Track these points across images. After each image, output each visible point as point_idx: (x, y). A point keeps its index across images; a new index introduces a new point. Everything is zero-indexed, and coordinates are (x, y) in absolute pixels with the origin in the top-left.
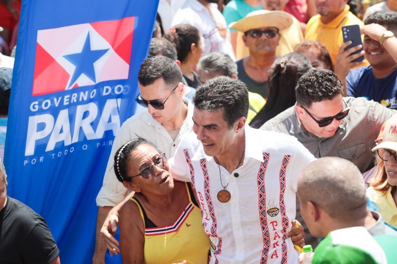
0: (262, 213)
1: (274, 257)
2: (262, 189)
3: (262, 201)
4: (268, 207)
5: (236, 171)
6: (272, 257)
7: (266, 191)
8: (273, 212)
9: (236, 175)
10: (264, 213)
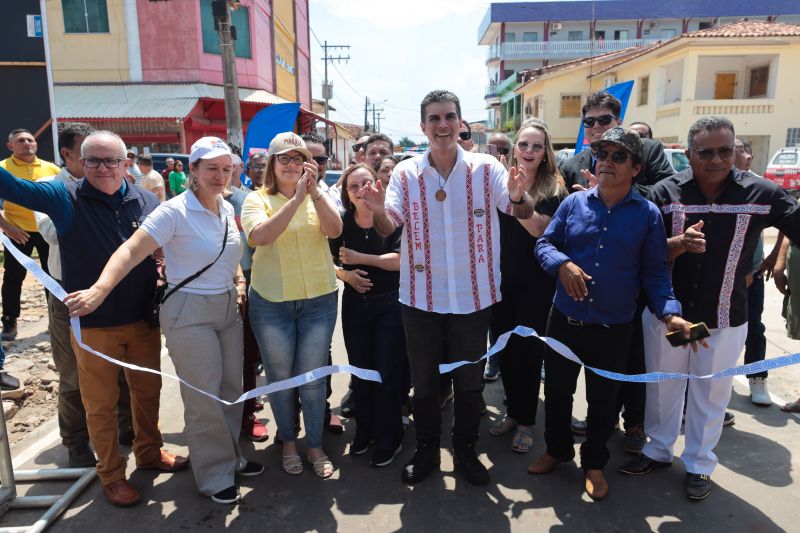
0: (470, 213)
2: (470, 192)
3: (470, 203)
4: (474, 209)
8: (479, 212)
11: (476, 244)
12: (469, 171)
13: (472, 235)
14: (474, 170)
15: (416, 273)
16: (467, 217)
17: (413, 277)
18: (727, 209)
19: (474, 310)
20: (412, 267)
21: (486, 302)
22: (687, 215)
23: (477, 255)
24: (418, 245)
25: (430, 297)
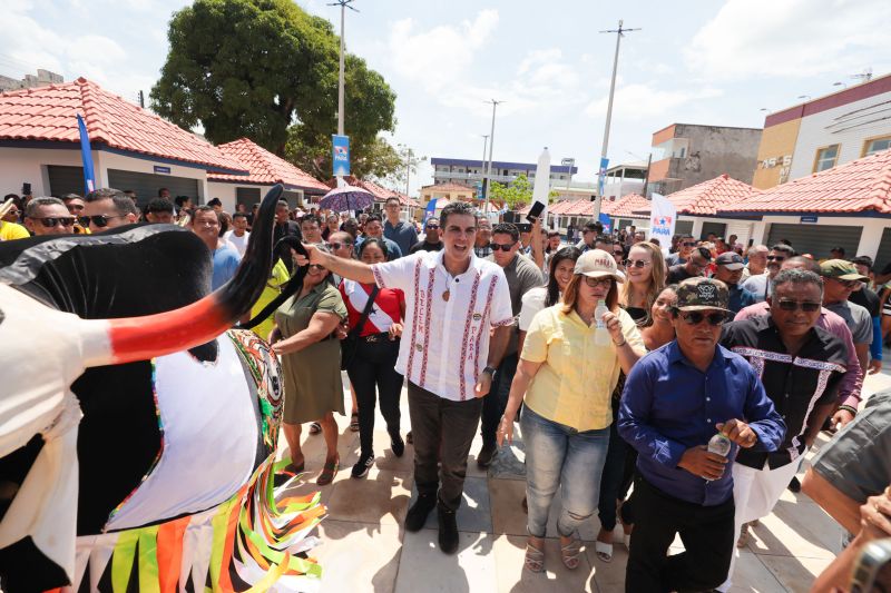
0: (469, 317)
2: (474, 297)
3: (472, 307)
4: (475, 312)
7: (476, 300)
8: (477, 317)
9: (457, 280)
10: (471, 316)
11: (469, 343)
12: (478, 278)
13: (466, 335)
14: (482, 278)
15: (416, 351)
16: (465, 319)
17: (412, 353)
18: (809, 363)
19: (458, 399)
20: (413, 344)
21: (469, 396)
22: (766, 361)
23: (468, 354)
24: (421, 328)
25: (423, 375)
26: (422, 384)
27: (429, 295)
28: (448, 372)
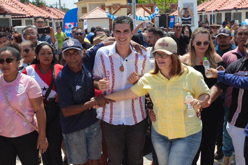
1: (136, 99)
5: (126, 59)
6: (135, 99)
7: (138, 68)
9: (127, 60)
25: (111, 117)
26: (111, 122)
27: (113, 72)
28: (125, 110)
